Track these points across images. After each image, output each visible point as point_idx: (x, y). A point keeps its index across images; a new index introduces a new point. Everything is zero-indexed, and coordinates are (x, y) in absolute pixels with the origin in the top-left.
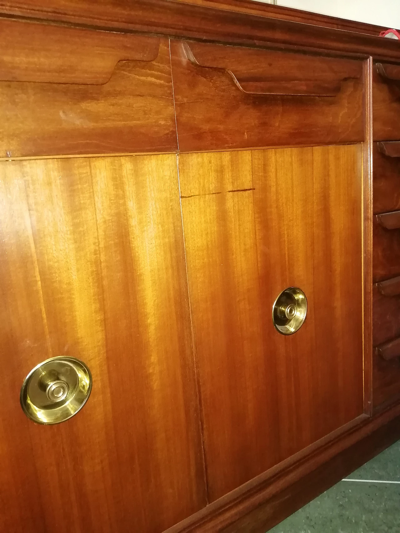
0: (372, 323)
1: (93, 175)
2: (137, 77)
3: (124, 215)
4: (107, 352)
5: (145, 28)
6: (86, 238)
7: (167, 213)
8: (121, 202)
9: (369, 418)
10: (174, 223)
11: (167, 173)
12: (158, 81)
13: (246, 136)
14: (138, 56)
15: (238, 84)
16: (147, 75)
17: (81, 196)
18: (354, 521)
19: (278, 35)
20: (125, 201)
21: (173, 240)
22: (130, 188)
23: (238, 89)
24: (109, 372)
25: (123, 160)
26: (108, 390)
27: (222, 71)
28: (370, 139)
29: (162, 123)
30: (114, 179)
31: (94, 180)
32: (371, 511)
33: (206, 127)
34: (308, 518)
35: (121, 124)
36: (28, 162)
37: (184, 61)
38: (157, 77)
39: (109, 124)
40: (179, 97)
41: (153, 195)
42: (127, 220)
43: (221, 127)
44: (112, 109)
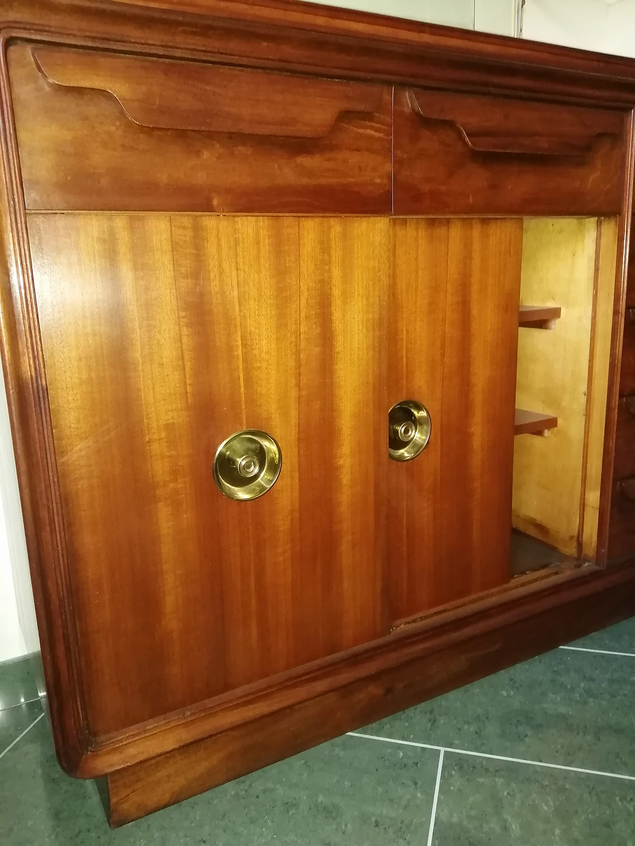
0: (614, 447)
1: (300, 236)
2: (356, 129)
3: (328, 284)
4: (299, 433)
5: (369, 76)
6: (288, 305)
7: (373, 284)
8: (327, 268)
9: (600, 571)
10: (380, 297)
11: (378, 239)
12: (377, 134)
13: (471, 200)
14: (361, 107)
15: (467, 139)
16: (367, 127)
17: (287, 258)
18: (569, 687)
19: (519, 82)
20: (330, 268)
21: (377, 316)
22: (336, 254)
23: (465, 144)
24: (299, 456)
25: (333, 221)
26: (297, 475)
27: (450, 124)
28: (628, 212)
29: (378, 181)
30: (321, 242)
31: (301, 242)
32: (592, 679)
33: (426, 188)
34: (511, 679)
35: (334, 181)
36: (240, 218)
37: (407, 110)
38: (377, 130)
39: (323, 181)
40: (399, 153)
41: (360, 263)
42: (331, 288)
43: (443, 188)
44: (328, 165)
